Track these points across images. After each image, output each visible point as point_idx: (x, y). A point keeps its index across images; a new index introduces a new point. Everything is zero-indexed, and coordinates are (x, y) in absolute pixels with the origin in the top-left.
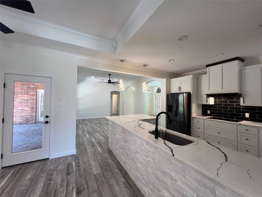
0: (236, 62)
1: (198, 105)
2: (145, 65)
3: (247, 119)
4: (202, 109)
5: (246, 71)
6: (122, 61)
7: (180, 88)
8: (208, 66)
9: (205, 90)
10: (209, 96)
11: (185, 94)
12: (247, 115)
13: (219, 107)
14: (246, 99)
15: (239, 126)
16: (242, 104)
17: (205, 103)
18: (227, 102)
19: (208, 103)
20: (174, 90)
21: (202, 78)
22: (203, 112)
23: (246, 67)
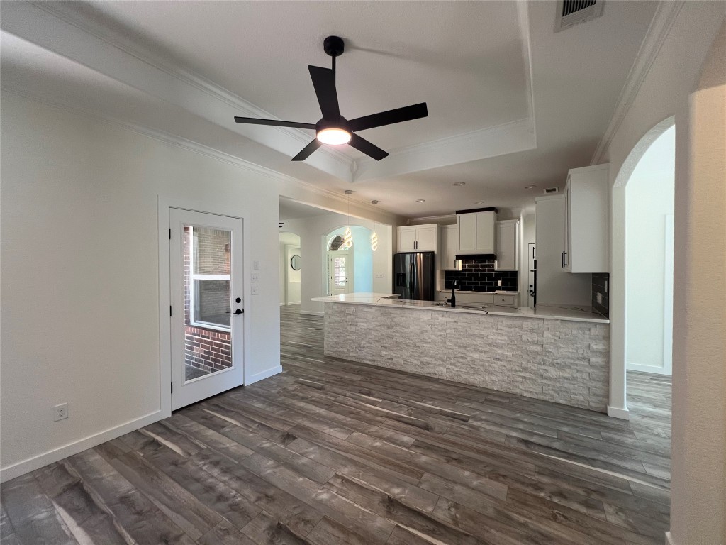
0: (492, 213)
1: (442, 272)
2: (375, 202)
3: (499, 288)
4: (446, 279)
5: (501, 226)
6: (348, 192)
7: (416, 245)
8: (458, 212)
9: (453, 249)
10: (458, 257)
11: (418, 254)
12: (500, 283)
13: (468, 275)
14: (501, 263)
15: (495, 297)
16: (496, 268)
17: (452, 268)
18: (477, 266)
19: (456, 269)
20: (405, 246)
21: (449, 230)
22: (446, 283)
23: (501, 222)
